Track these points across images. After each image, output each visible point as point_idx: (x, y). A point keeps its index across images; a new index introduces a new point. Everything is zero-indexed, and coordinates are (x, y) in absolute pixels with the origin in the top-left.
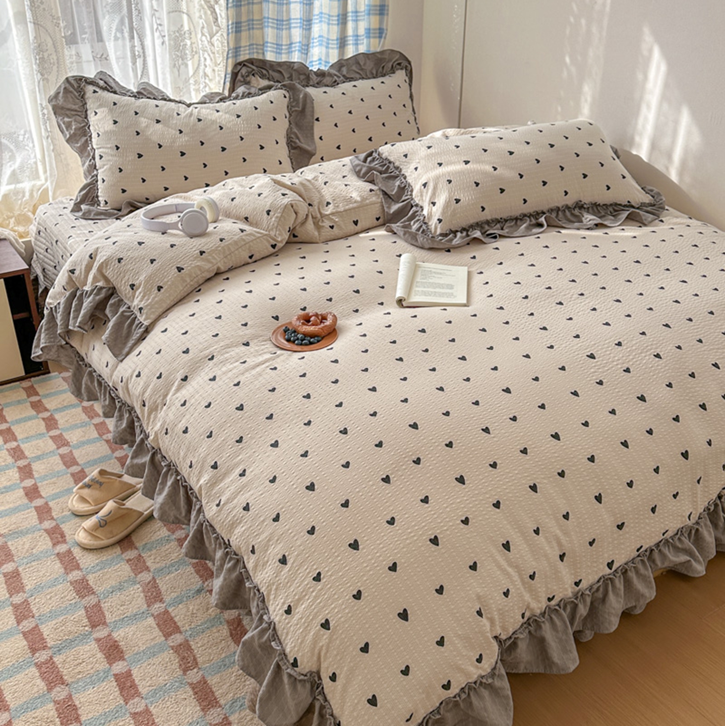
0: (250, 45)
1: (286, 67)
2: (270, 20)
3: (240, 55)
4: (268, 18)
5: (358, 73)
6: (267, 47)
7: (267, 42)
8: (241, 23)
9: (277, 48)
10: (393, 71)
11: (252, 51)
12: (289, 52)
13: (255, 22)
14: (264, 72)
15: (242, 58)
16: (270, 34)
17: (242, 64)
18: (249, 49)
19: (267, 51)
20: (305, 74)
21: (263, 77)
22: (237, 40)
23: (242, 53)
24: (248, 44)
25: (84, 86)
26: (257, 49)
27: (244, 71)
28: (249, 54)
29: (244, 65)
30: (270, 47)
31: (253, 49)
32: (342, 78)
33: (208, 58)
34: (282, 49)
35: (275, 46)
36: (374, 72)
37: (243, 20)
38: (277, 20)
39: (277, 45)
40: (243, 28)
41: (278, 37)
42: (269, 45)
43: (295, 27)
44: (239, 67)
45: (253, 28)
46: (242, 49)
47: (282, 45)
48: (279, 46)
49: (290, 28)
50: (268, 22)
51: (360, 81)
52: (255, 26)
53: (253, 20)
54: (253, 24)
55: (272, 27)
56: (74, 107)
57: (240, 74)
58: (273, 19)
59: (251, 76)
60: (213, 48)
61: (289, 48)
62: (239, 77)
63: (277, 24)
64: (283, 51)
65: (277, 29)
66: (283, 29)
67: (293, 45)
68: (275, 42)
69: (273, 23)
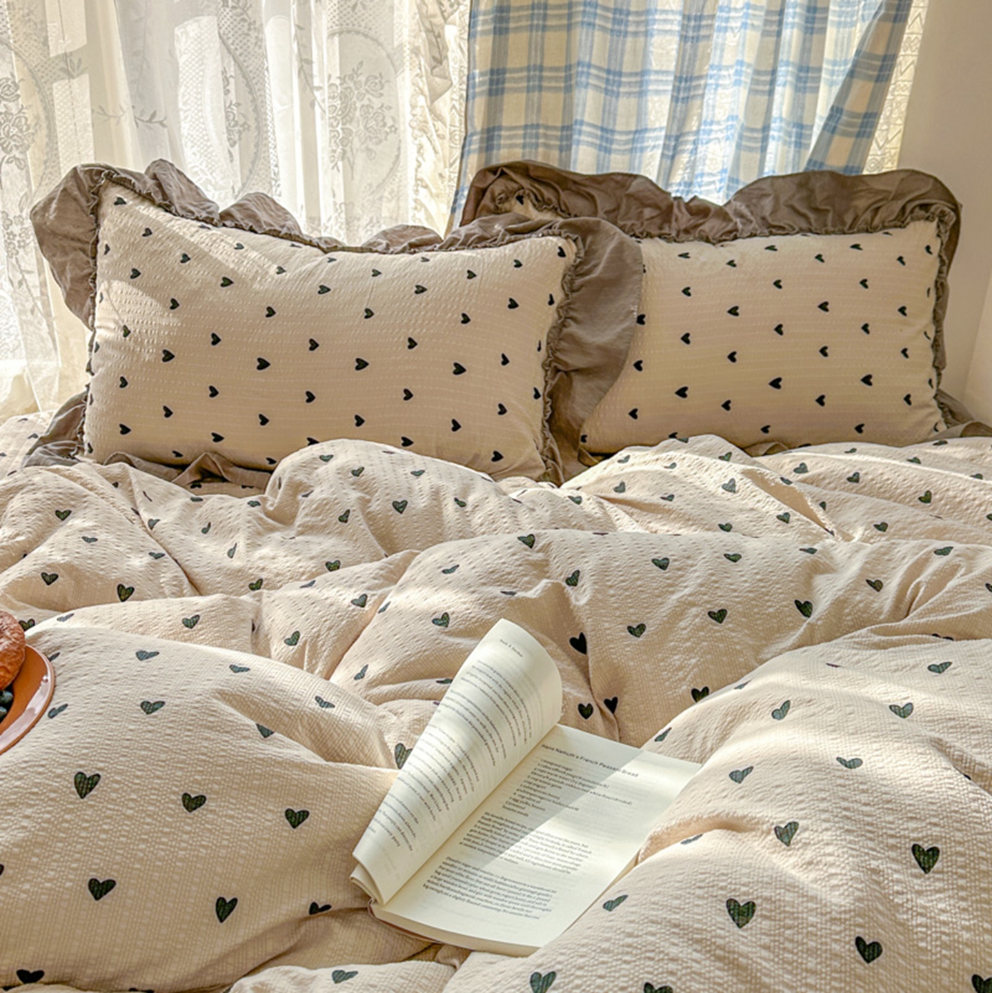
0: (526, 127)
1: (612, 184)
2: (593, 71)
3: (499, 147)
4: (589, 66)
5: (804, 216)
6: (580, 132)
7: (582, 123)
8: (504, 71)
9: (602, 138)
10: (901, 221)
11: (534, 141)
12: (631, 150)
13: (545, 74)
14: (548, 194)
15: (505, 155)
16: (590, 103)
17: (498, 172)
18: (525, 136)
19: (579, 142)
20: (657, 207)
21: (541, 204)
22: (493, 111)
23: (502, 142)
24: (523, 123)
25: (107, 187)
26: (546, 136)
27: (499, 187)
28: (524, 146)
29: (503, 174)
30: (590, 134)
31: (537, 136)
32: (754, 225)
33: (427, 147)
34: (612, 142)
35: (599, 133)
36: (849, 219)
37: (510, 65)
38: (608, 72)
39: (603, 129)
40: (507, 85)
41: (608, 111)
42: (585, 128)
43: (657, 92)
44: (491, 177)
45: (540, 88)
46: (503, 133)
47: (613, 132)
48: (606, 134)
49: (641, 94)
50: (589, 74)
51: (799, 237)
52: (545, 84)
53: (541, 69)
54: (541, 79)
55: (596, 87)
56: (74, 231)
57: (488, 194)
58: (599, 68)
59: (514, 201)
60: (439, 124)
61: (633, 141)
62: (486, 201)
63: (607, 81)
64: (614, 146)
65: (606, 91)
66: (618, 95)
67: (648, 135)
68: (600, 124)
69: (598, 77)
